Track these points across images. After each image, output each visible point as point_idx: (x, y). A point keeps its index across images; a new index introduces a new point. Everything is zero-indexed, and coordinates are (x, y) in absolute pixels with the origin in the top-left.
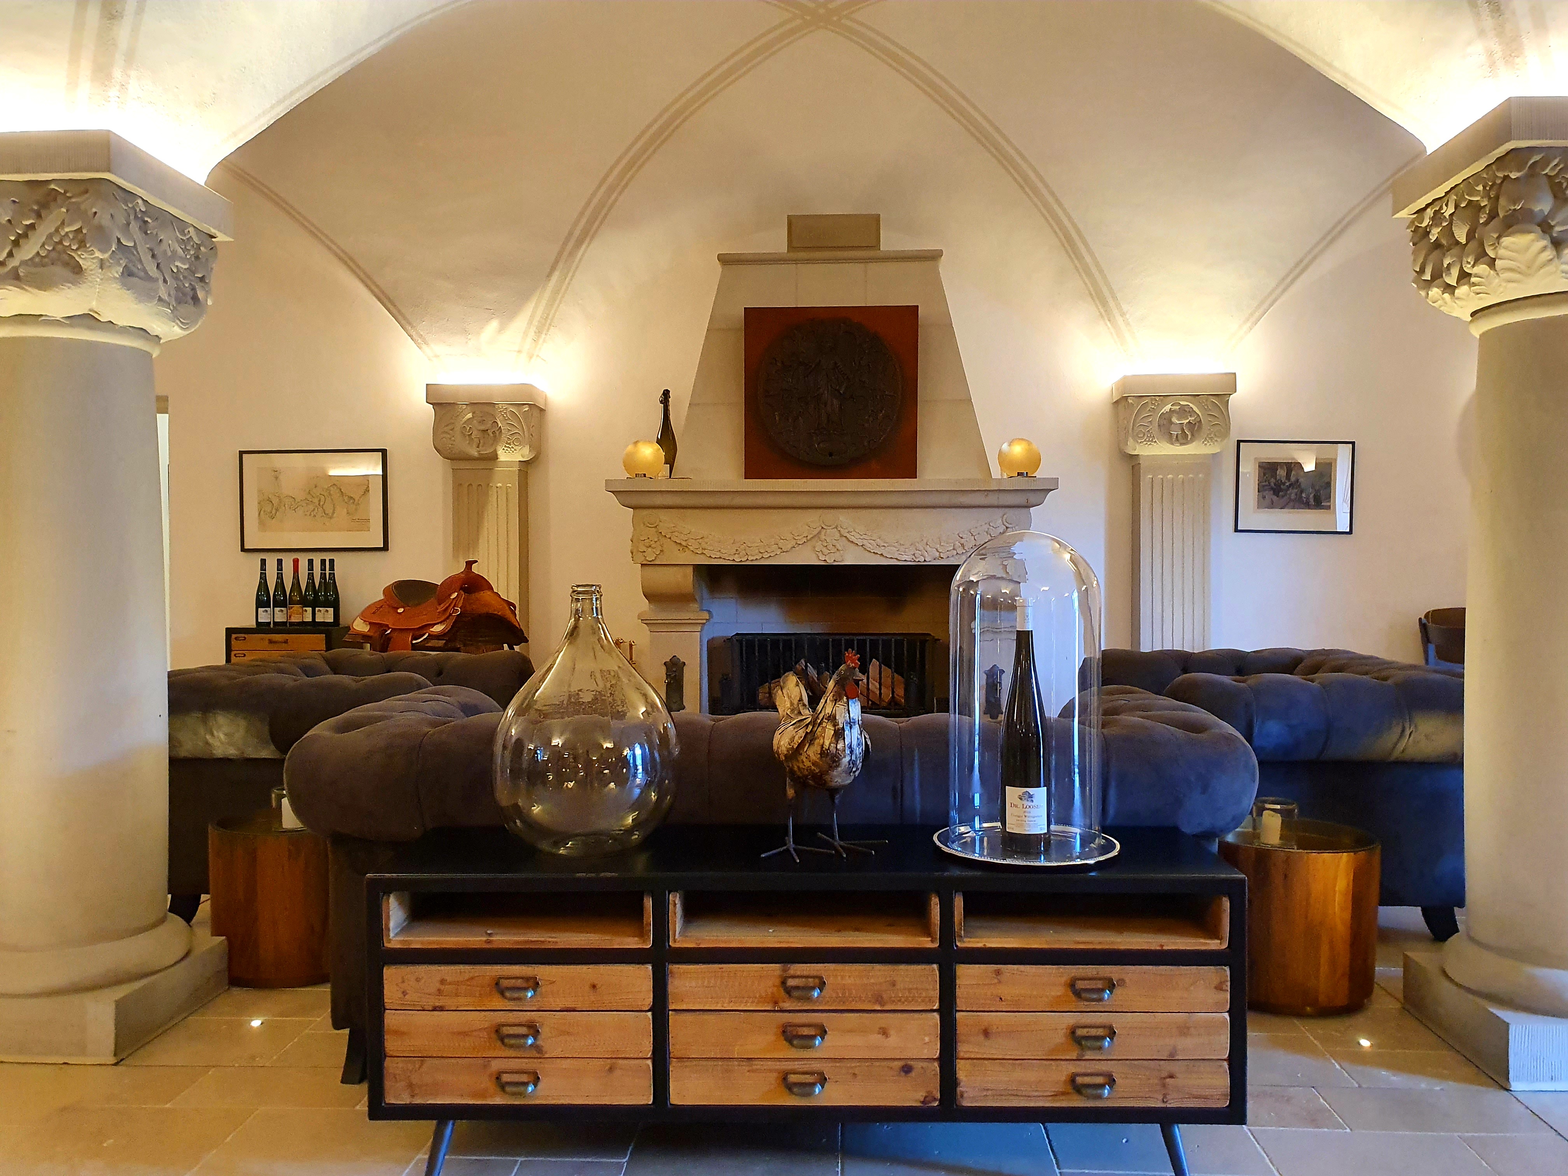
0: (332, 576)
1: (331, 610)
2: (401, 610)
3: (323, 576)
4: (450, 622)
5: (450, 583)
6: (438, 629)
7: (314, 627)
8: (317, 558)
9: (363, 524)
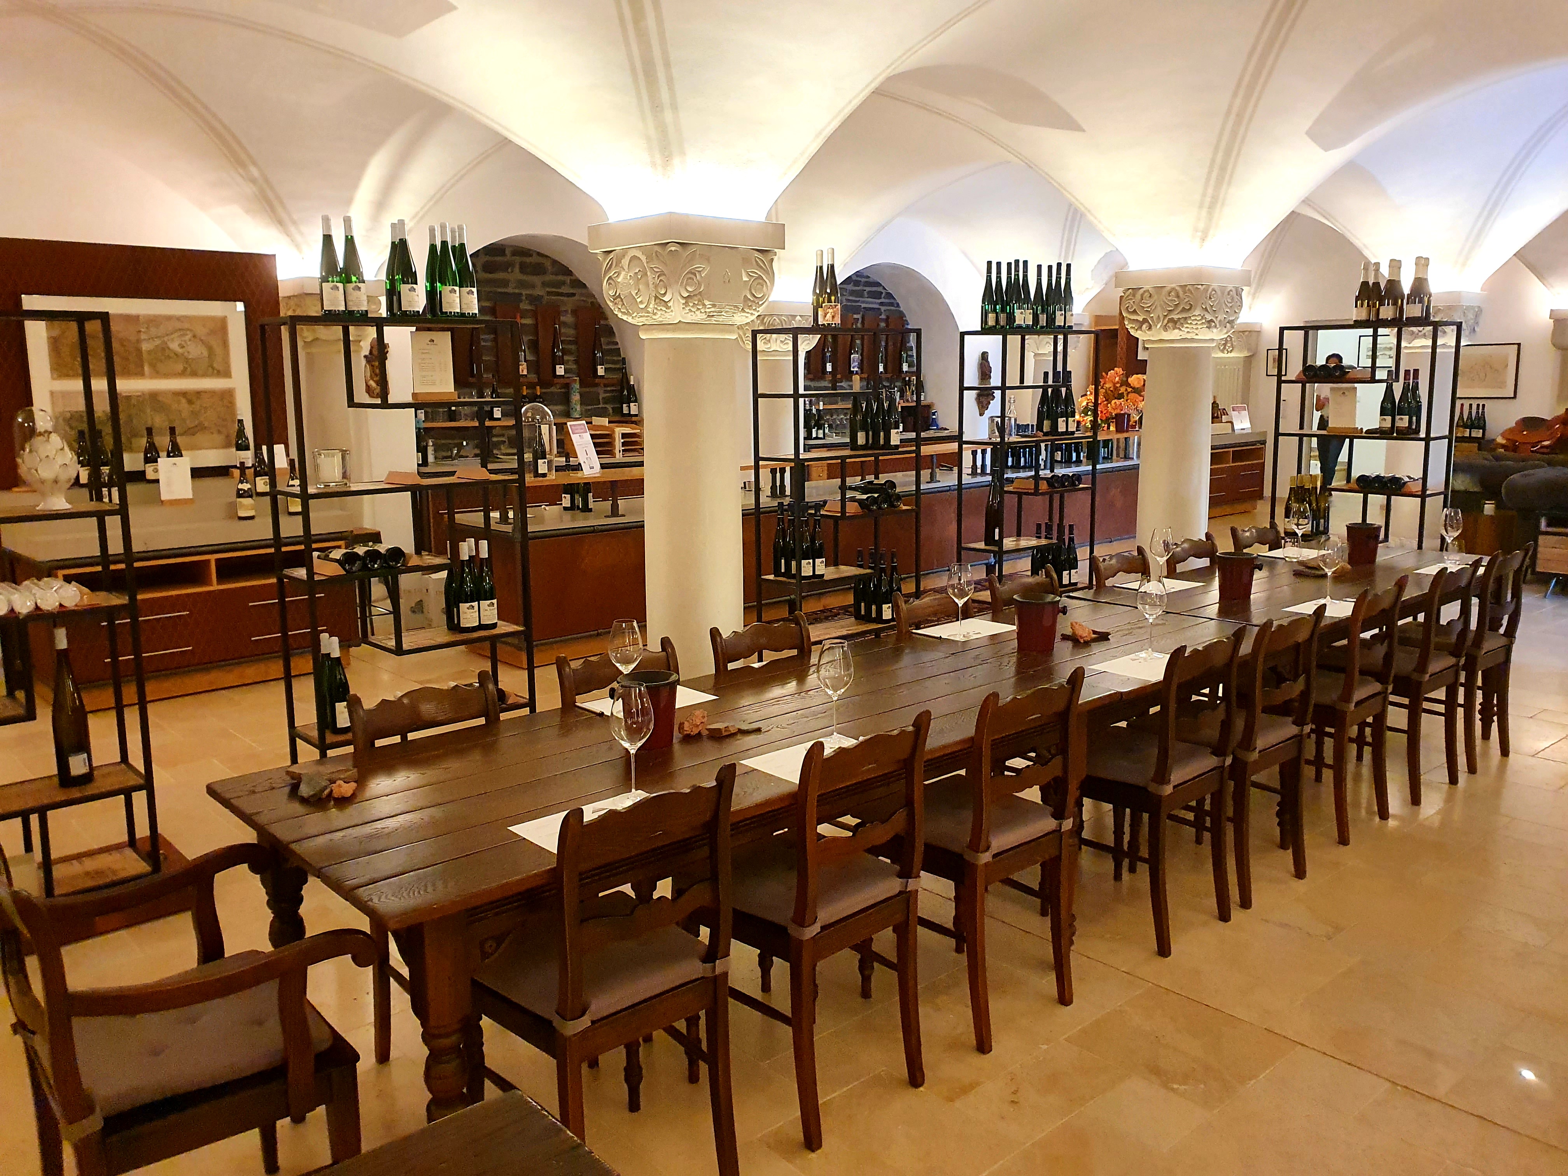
0: (1483, 412)
1: (1481, 431)
2: (1525, 433)
3: (1478, 412)
4: (1554, 440)
5: (1556, 420)
6: (1546, 443)
7: (1471, 439)
8: (1475, 404)
9: (1502, 385)
